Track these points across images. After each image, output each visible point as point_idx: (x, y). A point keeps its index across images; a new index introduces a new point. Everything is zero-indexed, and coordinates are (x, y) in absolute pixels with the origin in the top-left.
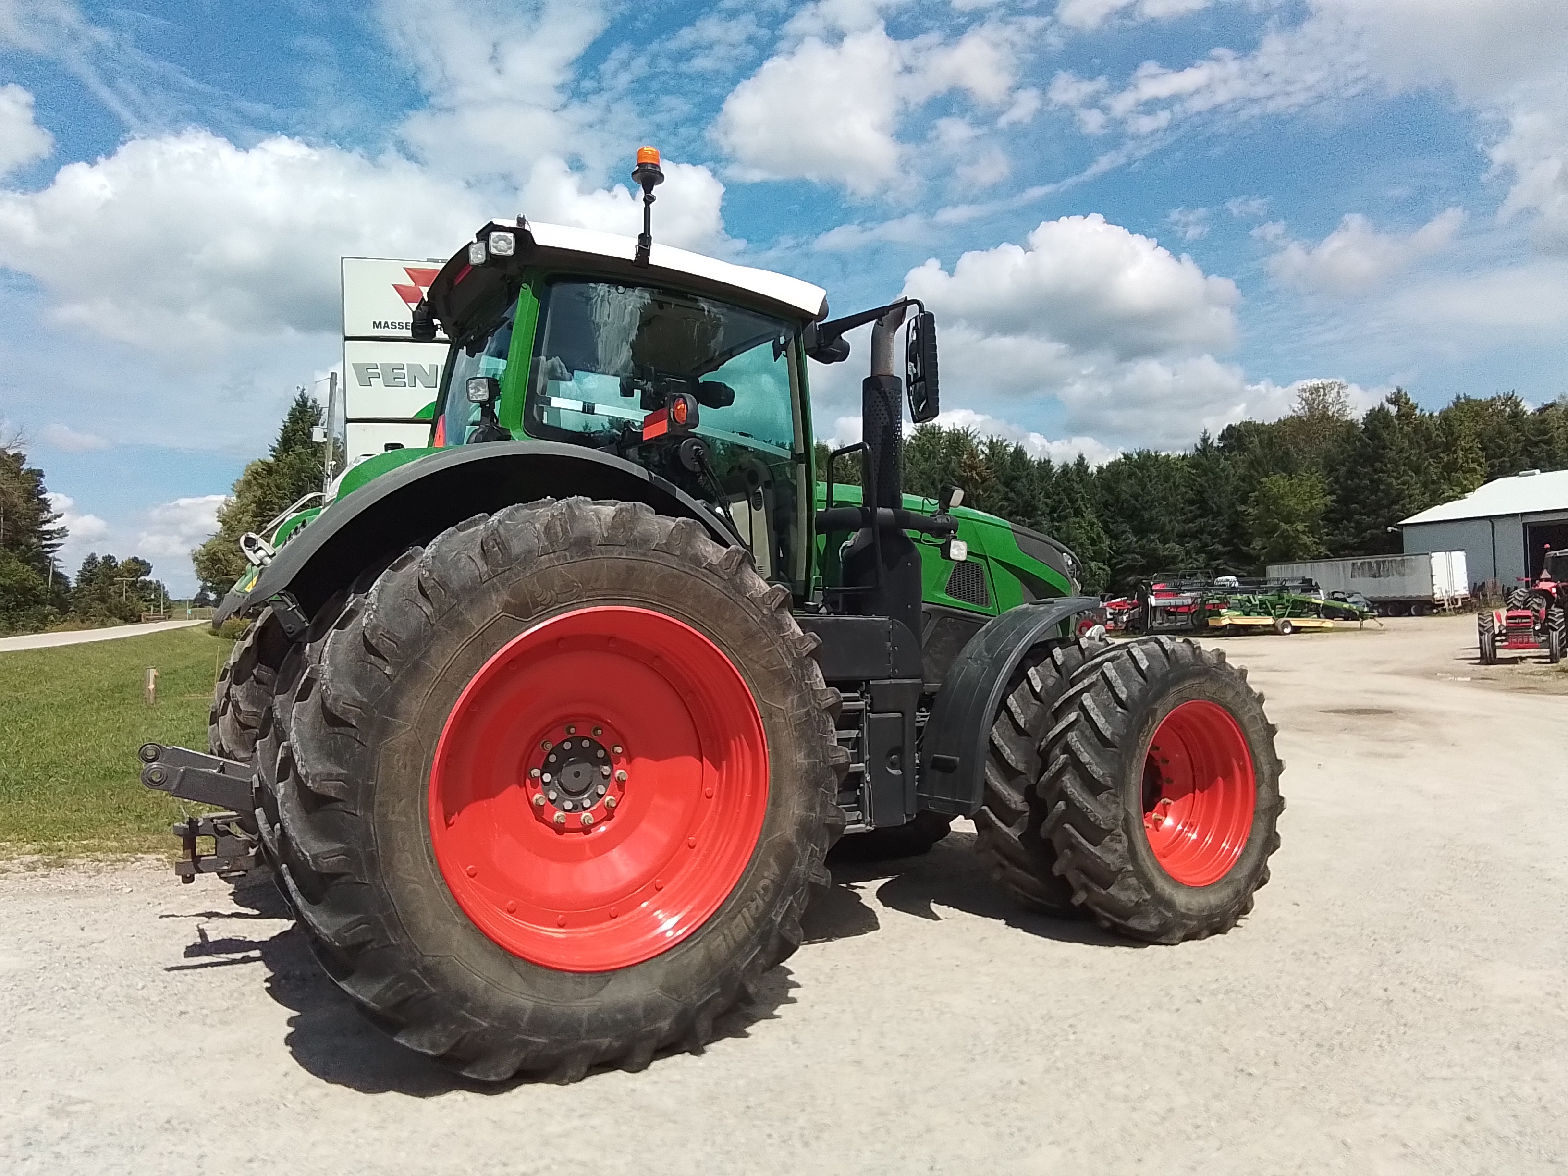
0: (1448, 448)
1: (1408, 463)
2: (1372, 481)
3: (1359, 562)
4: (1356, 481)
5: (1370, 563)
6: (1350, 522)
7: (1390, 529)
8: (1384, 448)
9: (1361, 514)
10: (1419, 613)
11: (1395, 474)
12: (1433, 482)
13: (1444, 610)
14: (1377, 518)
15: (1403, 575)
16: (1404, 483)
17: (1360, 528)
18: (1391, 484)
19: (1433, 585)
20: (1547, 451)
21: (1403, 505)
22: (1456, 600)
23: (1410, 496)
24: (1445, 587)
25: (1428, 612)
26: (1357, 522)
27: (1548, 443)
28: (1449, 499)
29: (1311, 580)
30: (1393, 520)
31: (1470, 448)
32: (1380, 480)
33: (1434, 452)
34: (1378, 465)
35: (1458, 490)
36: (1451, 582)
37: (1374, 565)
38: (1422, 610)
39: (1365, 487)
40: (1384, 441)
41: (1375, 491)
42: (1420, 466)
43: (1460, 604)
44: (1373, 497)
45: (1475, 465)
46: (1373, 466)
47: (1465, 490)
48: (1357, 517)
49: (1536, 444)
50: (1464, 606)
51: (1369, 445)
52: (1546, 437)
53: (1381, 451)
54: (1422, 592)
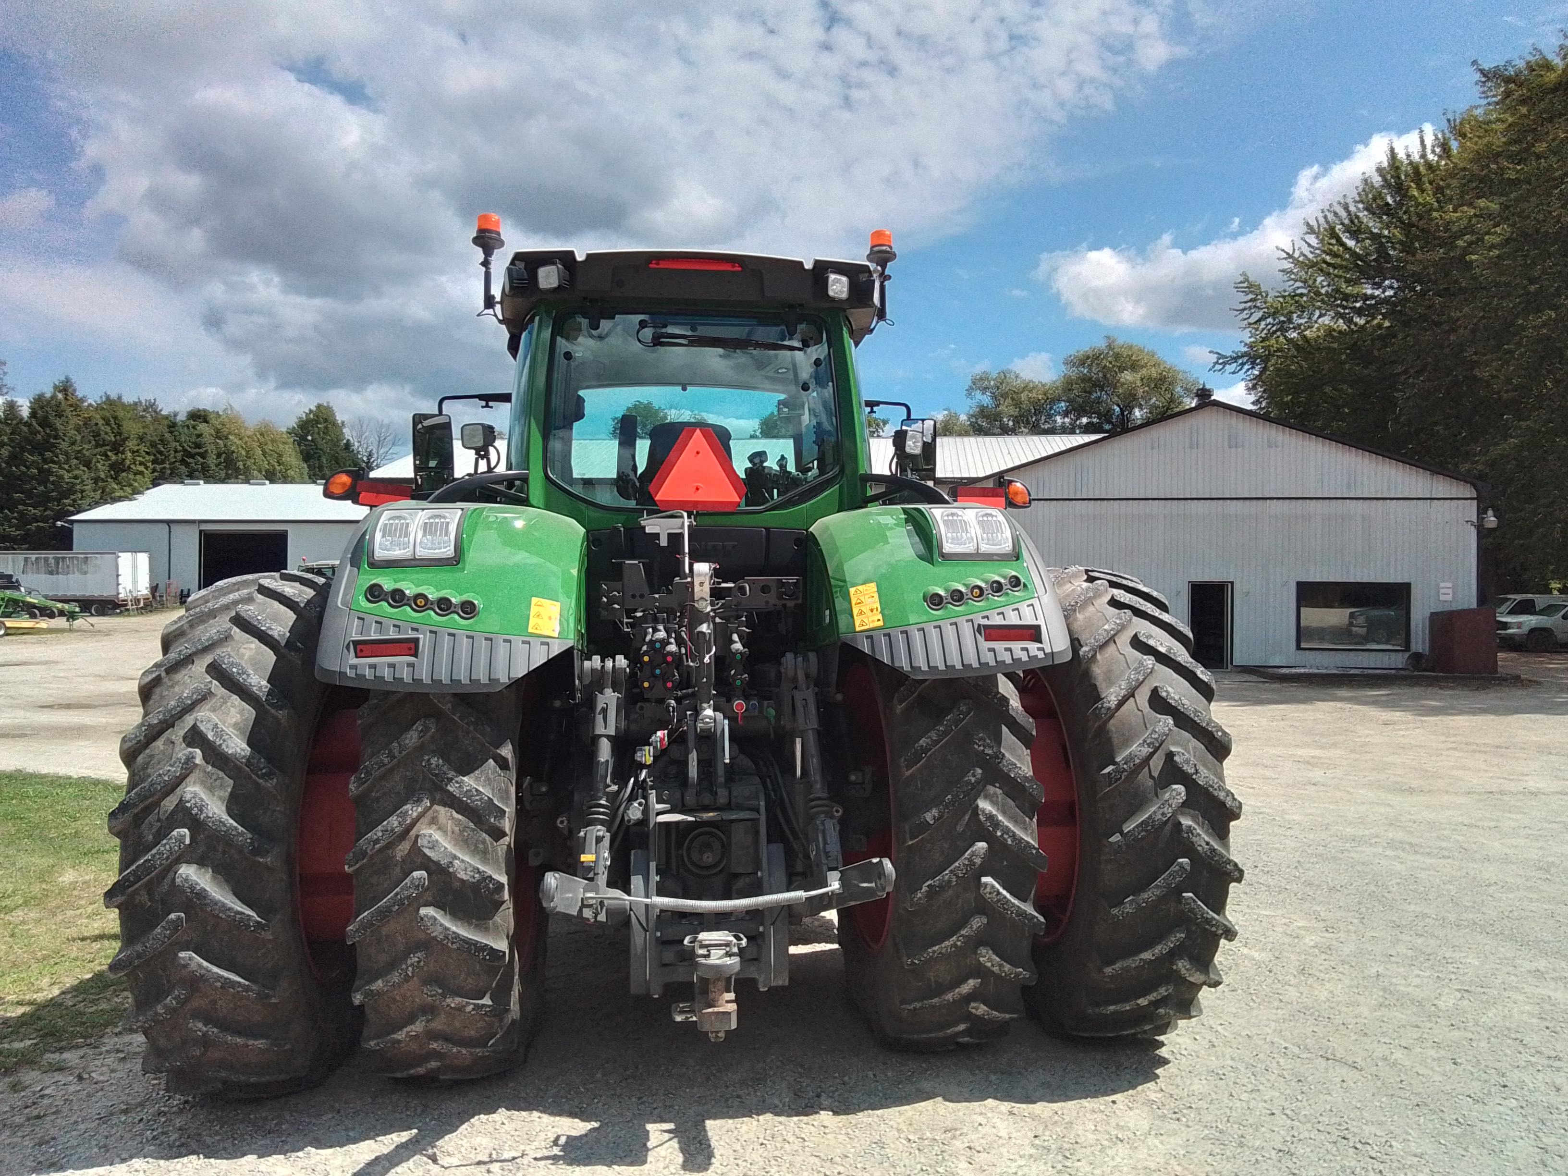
0: (117, 447)
1: (79, 456)
2: (41, 470)
3: (33, 557)
4: (23, 468)
5: (46, 559)
6: (12, 513)
7: (59, 523)
8: (56, 437)
9: (25, 504)
10: (101, 613)
11: (66, 467)
12: (103, 481)
13: (128, 610)
14: (45, 511)
15: (86, 573)
16: (76, 477)
17: (24, 520)
18: (61, 477)
19: (118, 584)
20: (202, 464)
21: (74, 500)
22: (139, 600)
23: (82, 492)
24: (129, 587)
25: (110, 612)
26: (21, 513)
27: (203, 455)
28: (120, 499)
29: (11, 576)
30: (63, 514)
31: (138, 451)
32: (49, 472)
33: (102, 449)
34: (48, 454)
35: (129, 490)
36: (135, 582)
37: (52, 561)
38: (103, 610)
39: (33, 477)
40: (56, 430)
41: (45, 482)
42: (90, 462)
43: (142, 604)
44: (42, 488)
45: (142, 468)
46: (42, 455)
47: (137, 492)
48: (21, 507)
49: (192, 456)
50: (146, 605)
51: (39, 432)
52: (201, 450)
53: (52, 441)
54: (105, 592)
